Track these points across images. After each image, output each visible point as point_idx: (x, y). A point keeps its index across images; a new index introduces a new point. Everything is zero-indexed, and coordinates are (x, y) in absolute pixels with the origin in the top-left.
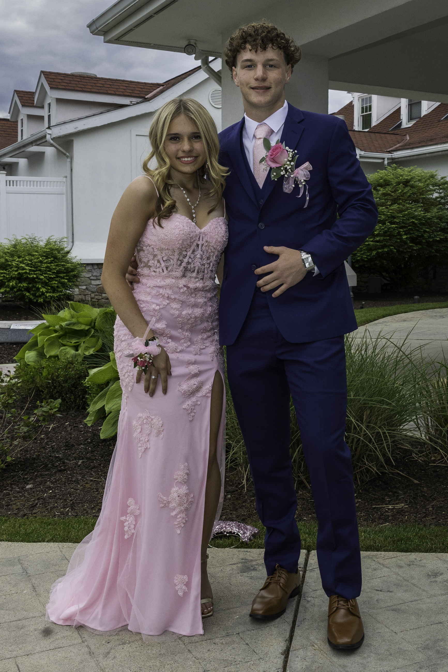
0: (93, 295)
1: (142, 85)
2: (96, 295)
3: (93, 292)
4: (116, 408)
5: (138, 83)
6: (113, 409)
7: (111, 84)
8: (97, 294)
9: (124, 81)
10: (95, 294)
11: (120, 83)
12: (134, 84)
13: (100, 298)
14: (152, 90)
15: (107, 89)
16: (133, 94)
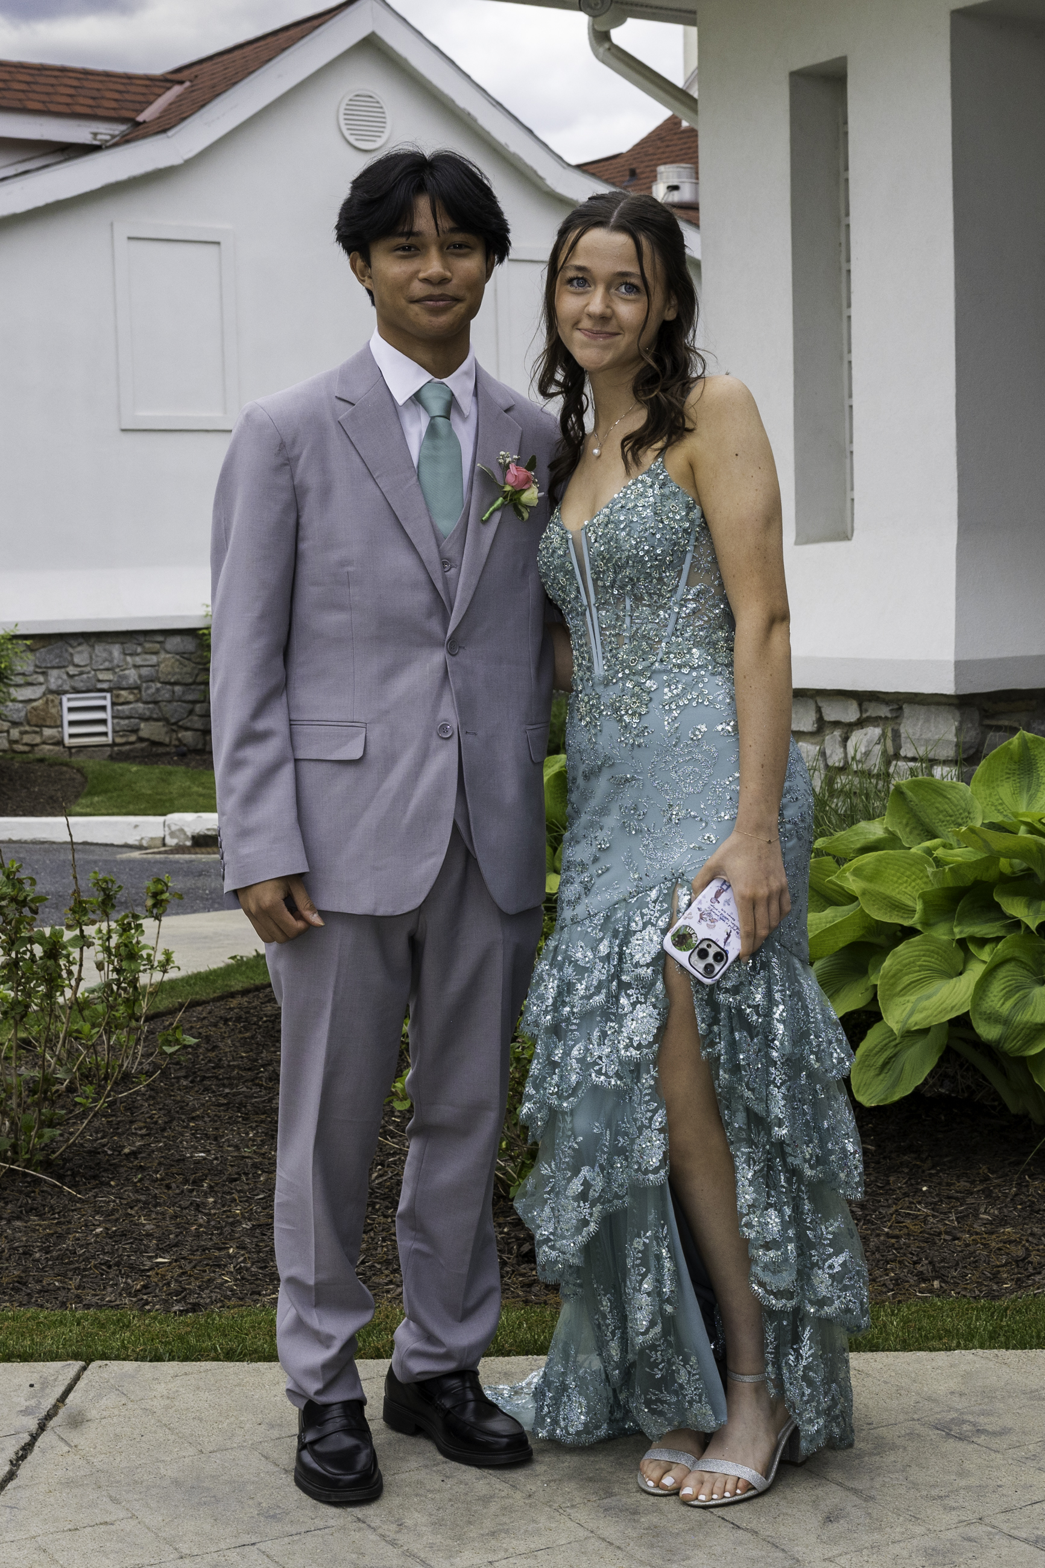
0: (15, 733)
1: (119, 80)
2: (26, 732)
3: (15, 724)
4: (925, 1019)
5: (107, 75)
6: (916, 1024)
7: (28, 79)
8: (27, 728)
9: (64, 70)
10: (22, 729)
11: (55, 77)
12: (97, 78)
13: (38, 740)
14: (151, 98)
15: (21, 96)
16: (100, 112)
